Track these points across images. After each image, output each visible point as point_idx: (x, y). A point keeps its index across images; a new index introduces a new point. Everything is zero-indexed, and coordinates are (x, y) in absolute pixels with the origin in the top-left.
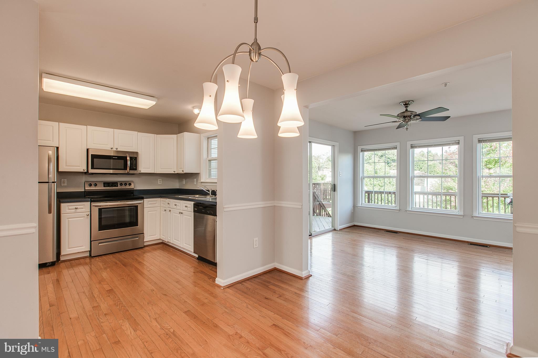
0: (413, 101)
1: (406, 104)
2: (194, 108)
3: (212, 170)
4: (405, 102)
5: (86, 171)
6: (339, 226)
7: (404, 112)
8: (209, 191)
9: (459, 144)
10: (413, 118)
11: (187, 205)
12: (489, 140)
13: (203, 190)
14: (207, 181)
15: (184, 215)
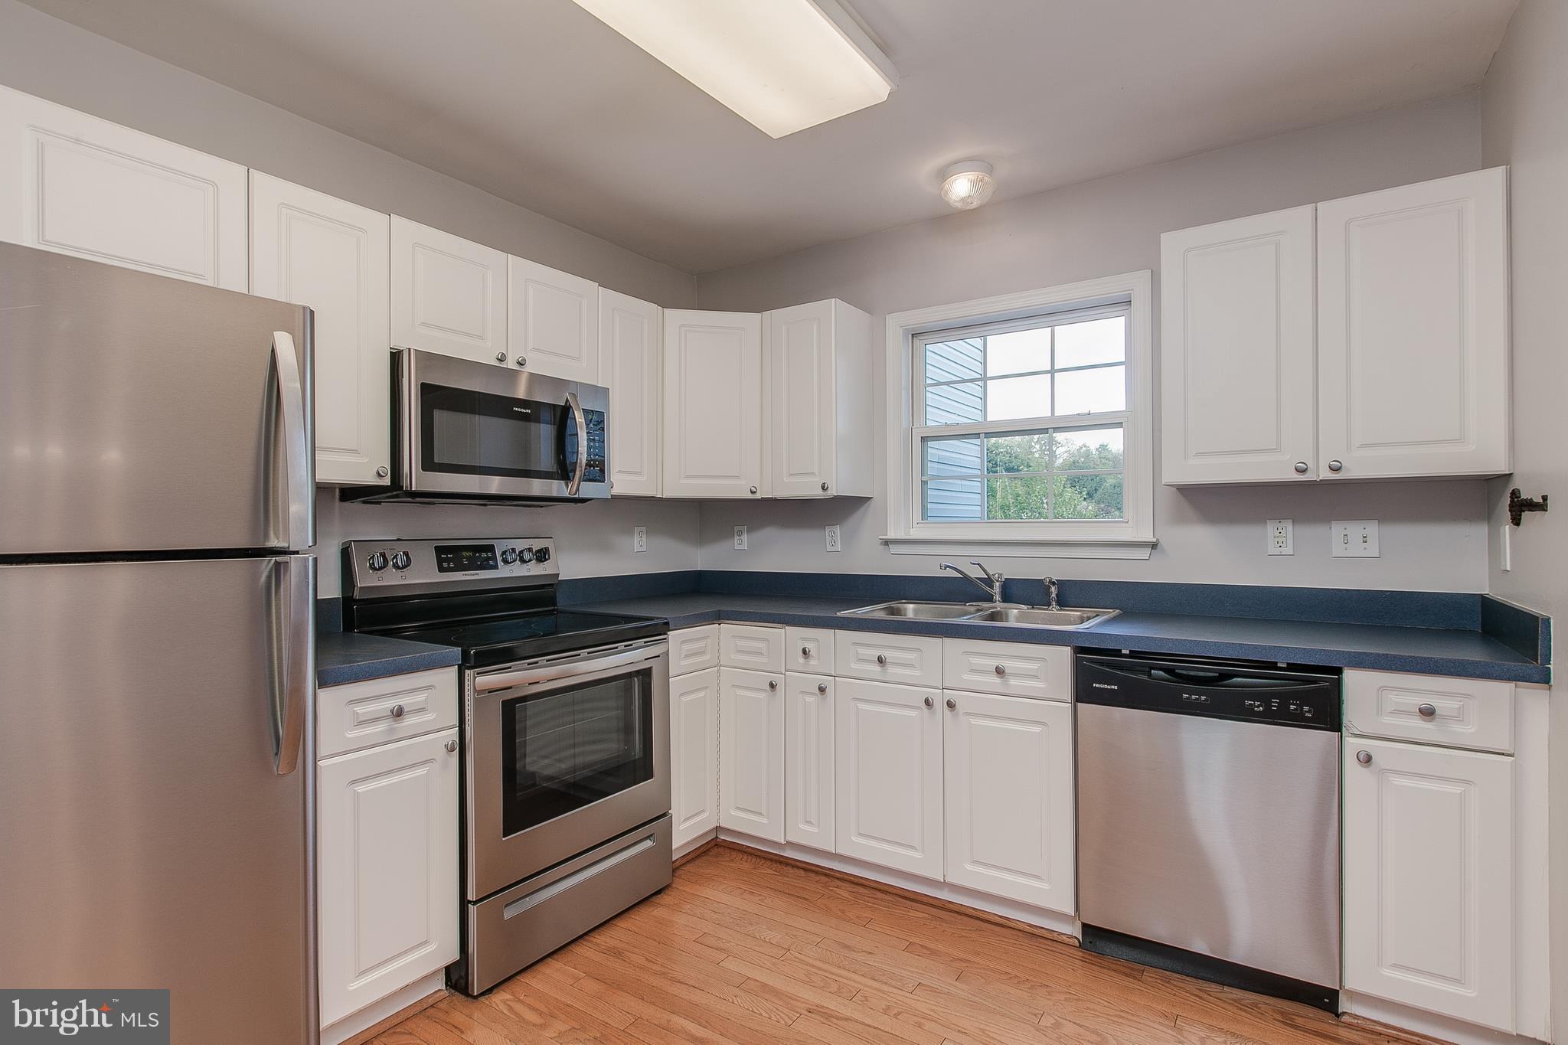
5: (387, 481)
8: (989, 581)
11: (994, 663)
14: (916, 533)
15: (967, 714)
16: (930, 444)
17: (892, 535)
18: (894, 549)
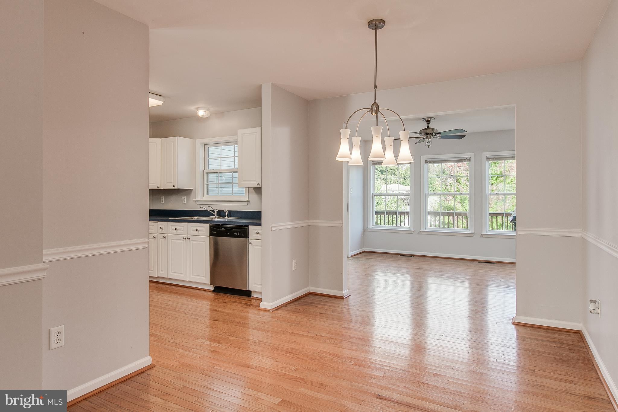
0: (434, 118)
1: (428, 121)
2: (197, 109)
3: (210, 186)
4: (427, 119)
6: (351, 252)
7: (426, 129)
8: (214, 211)
9: (470, 161)
10: (434, 136)
11: (197, 228)
12: (496, 158)
13: (207, 210)
14: (204, 199)
15: (192, 241)
16: (209, 174)
17: (197, 199)
18: (198, 203)
